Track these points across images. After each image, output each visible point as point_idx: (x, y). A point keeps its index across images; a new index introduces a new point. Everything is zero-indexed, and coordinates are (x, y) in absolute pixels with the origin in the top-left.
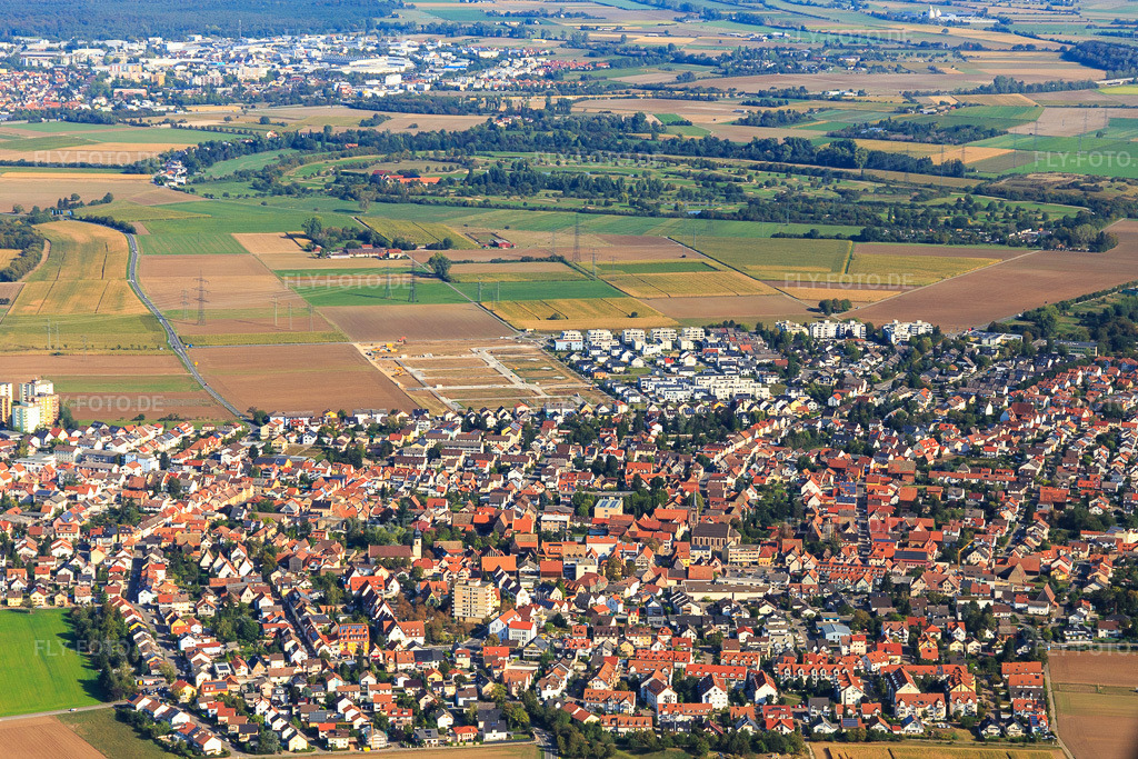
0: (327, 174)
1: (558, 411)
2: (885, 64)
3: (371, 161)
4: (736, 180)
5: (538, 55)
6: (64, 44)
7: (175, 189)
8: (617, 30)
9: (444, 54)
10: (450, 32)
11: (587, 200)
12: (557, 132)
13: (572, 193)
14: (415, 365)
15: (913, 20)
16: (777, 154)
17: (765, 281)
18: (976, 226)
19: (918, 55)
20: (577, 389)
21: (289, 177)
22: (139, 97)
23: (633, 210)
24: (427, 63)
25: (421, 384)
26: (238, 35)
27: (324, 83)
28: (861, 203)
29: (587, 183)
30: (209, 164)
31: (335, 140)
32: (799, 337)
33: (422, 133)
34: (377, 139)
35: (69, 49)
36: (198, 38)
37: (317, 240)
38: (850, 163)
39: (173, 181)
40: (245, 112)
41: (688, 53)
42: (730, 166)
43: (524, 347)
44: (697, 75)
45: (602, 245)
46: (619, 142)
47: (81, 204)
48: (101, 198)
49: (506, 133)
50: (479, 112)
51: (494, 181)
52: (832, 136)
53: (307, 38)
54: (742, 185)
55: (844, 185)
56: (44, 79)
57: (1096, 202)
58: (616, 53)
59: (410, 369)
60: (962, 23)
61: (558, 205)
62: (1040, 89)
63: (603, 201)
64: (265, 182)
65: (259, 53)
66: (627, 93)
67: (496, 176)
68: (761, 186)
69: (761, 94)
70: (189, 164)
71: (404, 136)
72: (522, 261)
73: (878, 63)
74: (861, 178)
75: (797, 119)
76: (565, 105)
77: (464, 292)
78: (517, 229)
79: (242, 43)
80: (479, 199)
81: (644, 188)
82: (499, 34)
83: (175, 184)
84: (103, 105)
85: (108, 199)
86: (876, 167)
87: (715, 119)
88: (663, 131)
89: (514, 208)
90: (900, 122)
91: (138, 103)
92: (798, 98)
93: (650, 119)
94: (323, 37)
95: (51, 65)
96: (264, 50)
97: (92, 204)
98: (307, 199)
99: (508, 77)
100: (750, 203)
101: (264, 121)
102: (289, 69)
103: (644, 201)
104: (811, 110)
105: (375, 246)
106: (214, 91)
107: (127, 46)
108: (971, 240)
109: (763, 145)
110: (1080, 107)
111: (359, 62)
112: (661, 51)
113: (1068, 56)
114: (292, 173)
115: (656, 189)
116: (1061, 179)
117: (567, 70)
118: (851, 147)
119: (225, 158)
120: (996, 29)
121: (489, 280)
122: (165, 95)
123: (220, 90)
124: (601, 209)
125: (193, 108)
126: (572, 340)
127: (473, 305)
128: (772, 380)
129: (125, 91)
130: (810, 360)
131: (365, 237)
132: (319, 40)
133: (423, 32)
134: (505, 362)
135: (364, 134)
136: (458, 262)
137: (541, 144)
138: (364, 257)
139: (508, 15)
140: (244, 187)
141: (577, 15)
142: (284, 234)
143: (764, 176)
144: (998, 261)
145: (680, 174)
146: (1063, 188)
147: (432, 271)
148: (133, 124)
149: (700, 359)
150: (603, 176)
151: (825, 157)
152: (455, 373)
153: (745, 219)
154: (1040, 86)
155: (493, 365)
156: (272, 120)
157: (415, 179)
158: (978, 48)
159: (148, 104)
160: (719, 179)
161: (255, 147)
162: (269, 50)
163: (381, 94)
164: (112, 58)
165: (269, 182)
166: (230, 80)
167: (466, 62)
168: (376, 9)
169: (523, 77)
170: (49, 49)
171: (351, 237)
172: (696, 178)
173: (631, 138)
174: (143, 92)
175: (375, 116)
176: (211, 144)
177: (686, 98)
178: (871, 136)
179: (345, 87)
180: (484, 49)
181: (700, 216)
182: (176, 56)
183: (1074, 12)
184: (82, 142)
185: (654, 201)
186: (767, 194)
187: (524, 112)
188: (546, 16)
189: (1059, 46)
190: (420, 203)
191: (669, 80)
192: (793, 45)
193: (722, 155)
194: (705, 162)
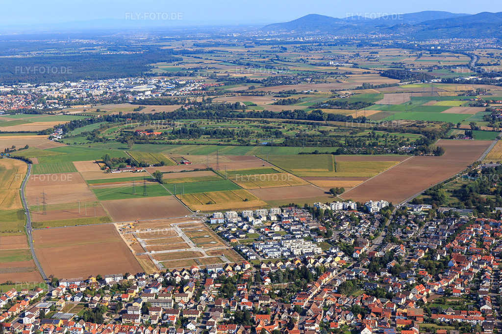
0: (118, 132)
1: (214, 270)
2: (321, 80)
3: (135, 125)
4: (278, 128)
5: (200, 82)
6: (35, 85)
7: (56, 141)
8: (226, 72)
9: (167, 83)
10: (169, 75)
11: (220, 139)
12: (207, 111)
13: (214, 136)
14: (143, 236)
15: (325, 65)
16: (291, 116)
17: (301, 177)
18: (382, 145)
19: (331, 77)
20: (223, 250)
21: (103, 134)
22: (55, 103)
23: (239, 144)
24: (160, 87)
25: (144, 250)
26: (96, 79)
27: (123, 95)
28: (330, 136)
29: (220, 132)
30: (73, 129)
31: (124, 117)
32: (327, 211)
33: (156, 113)
34: (138, 117)
35: (36, 86)
36: (83, 81)
37: (108, 164)
38: (321, 119)
39: (56, 137)
40: (92, 107)
41: (251, 79)
42: (275, 122)
43: (196, 222)
44: (256, 87)
45: (228, 161)
46: (231, 113)
47: (15, 150)
48: (24, 147)
49: (188, 112)
50: (178, 104)
51: (182, 133)
52: (310, 108)
53: (120, 79)
54: (280, 130)
55: (322, 128)
56: (23, 98)
57: (425, 132)
58: (226, 80)
59: (140, 240)
60: (341, 66)
61: (209, 142)
62: (379, 87)
63: (227, 139)
64: (93, 137)
65: (102, 85)
66: (232, 94)
67: (184, 131)
68: (288, 130)
69: (280, 93)
70: (65, 131)
71: (149, 115)
72: (194, 171)
73: (318, 80)
74: (327, 125)
75: (295, 102)
76: (210, 100)
77: (169, 189)
78: (192, 154)
79: (97, 82)
80: (177, 141)
81: (243, 133)
82: (186, 75)
83: (57, 139)
84: (40, 106)
85: (27, 147)
86: (331, 120)
87: (265, 103)
88: (247, 108)
89: (191, 144)
90: (334, 101)
91: (53, 105)
92: (294, 94)
93: (242, 104)
94: (126, 79)
95: (28, 92)
96: (104, 84)
97: (20, 149)
98: (108, 144)
99: (189, 90)
100: (286, 138)
101: (98, 110)
102: (112, 91)
103: (243, 140)
104: (300, 98)
105: (132, 166)
106: (83, 100)
107: (57, 84)
108: (383, 152)
109: (286, 113)
110: (397, 93)
111: (137, 87)
112: (242, 79)
113: (383, 75)
114: (104, 132)
115: (247, 133)
116: (406, 123)
117: (210, 87)
118: (320, 112)
119: (80, 127)
120: (353, 67)
121: (180, 182)
122: (64, 102)
123: (85, 99)
124: (226, 143)
125: (73, 107)
126: (219, 218)
127: (172, 197)
128: (320, 240)
129: (50, 101)
130: (335, 226)
131: (128, 162)
132: (124, 80)
133: (160, 76)
134: (187, 232)
135: (134, 114)
136: (167, 173)
137: (201, 116)
138: (127, 172)
139: (189, 69)
140: (84, 139)
141: (212, 68)
142: (95, 161)
143: (289, 126)
144: (399, 163)
145: (256, 126)
146: (410, 126)
147: (154, 178)
148: (49, 114)
149: (281, 227)
150: (225, 129)
151: (310, 117)
152: (162, 242)
153: (286, 146)
154: (379, 86)
155: (180, 235)
156: (101, 110)
157: (152, 133)
158: (350, 73)
159: (57, 106)
160: (271, 128)
161: (92, 121)
162: (106, 84)
163: (143, 98)
164: (50, 89)
165: (94, 137)
166: (89, 95)
167: (174, 86)
168: (145, 69)
169: (195, 90)
170: (29, 87)
171: (123, 162)
172: (262, 128)
173: (235, 112)
174: (56, 101)
175: (140, 107)
176: (75, 121)
177: (253, 95)
178: (325, 107)
179: (130, 96)
180: (181, 81)
181: (268, 145)
182: (72, 88)
183: (377, 61)
184: (28, 122)
185: (247, 139)
186: (291, 133)
187: (195, 103)
188: (202, 69)
189: (378, 72)
190: (153, 143)
191: (246, 89)
192: (287, 75)
193: (271, 117)
194: (265, 121)
